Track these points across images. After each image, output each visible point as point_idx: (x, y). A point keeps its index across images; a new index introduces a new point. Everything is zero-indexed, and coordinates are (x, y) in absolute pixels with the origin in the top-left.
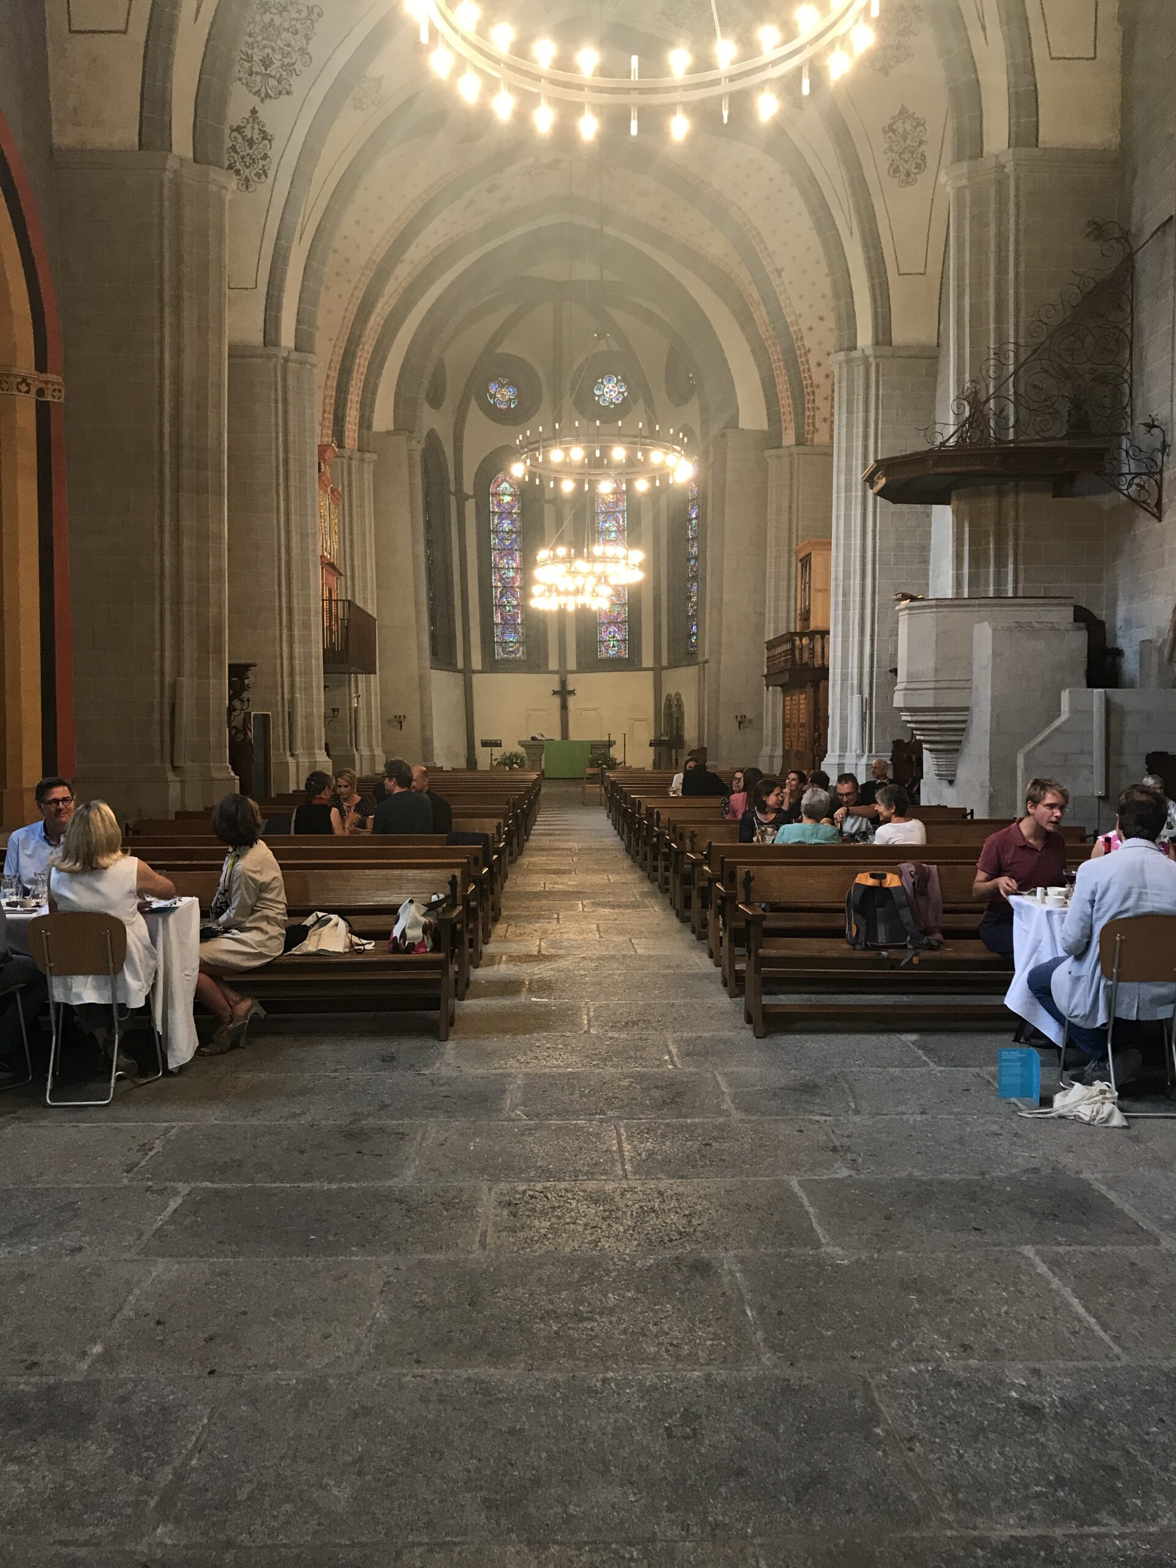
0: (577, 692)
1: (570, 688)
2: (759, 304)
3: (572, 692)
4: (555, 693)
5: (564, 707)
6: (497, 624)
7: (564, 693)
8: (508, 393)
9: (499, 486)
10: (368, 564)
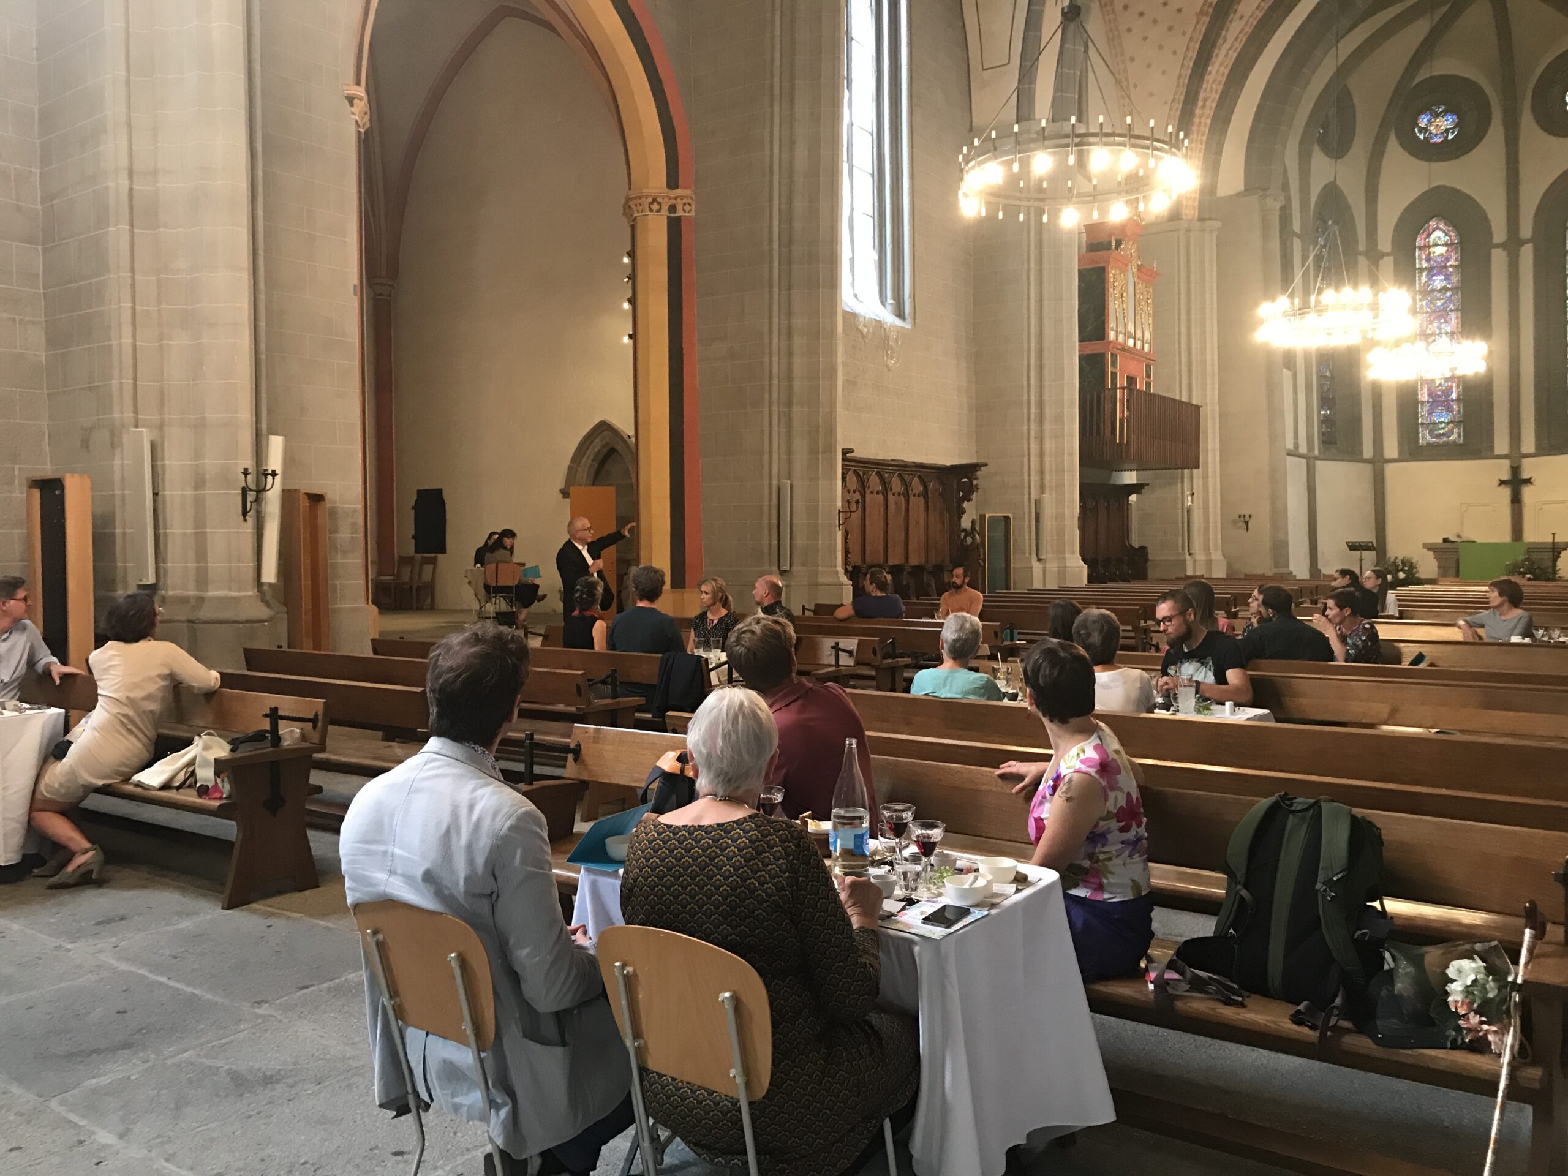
0: (1537, 481)
1: (1525, 476)
3: (1528, 481)
4: (1502, 483)
5: (1516, 500)
6: (1423, 403)
7: (1516, 483)
8: (1446, 123)
9: (1429, 236)
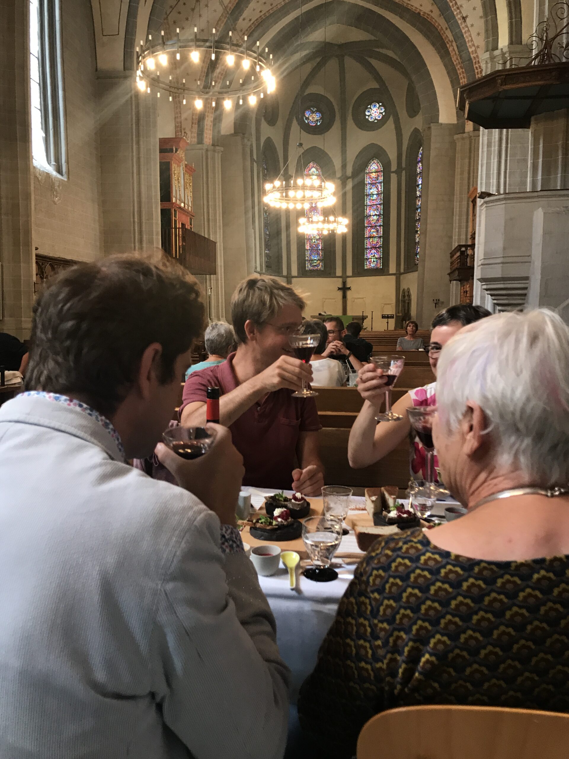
0: (352, 288)
2: (452, 41)
3: (349, 288)
4: (339, 289)
5: (344, 297)
6: (307, 250)
7: (344, 289)
8: (316, 117)
9: (310, 170)
10: (218, 212)
